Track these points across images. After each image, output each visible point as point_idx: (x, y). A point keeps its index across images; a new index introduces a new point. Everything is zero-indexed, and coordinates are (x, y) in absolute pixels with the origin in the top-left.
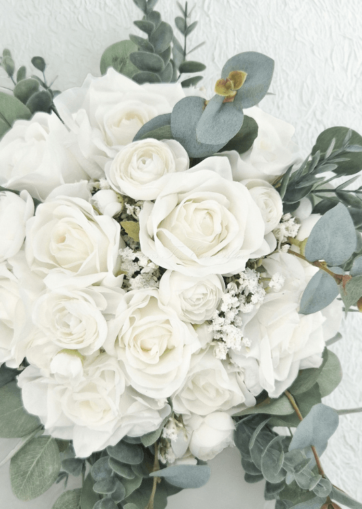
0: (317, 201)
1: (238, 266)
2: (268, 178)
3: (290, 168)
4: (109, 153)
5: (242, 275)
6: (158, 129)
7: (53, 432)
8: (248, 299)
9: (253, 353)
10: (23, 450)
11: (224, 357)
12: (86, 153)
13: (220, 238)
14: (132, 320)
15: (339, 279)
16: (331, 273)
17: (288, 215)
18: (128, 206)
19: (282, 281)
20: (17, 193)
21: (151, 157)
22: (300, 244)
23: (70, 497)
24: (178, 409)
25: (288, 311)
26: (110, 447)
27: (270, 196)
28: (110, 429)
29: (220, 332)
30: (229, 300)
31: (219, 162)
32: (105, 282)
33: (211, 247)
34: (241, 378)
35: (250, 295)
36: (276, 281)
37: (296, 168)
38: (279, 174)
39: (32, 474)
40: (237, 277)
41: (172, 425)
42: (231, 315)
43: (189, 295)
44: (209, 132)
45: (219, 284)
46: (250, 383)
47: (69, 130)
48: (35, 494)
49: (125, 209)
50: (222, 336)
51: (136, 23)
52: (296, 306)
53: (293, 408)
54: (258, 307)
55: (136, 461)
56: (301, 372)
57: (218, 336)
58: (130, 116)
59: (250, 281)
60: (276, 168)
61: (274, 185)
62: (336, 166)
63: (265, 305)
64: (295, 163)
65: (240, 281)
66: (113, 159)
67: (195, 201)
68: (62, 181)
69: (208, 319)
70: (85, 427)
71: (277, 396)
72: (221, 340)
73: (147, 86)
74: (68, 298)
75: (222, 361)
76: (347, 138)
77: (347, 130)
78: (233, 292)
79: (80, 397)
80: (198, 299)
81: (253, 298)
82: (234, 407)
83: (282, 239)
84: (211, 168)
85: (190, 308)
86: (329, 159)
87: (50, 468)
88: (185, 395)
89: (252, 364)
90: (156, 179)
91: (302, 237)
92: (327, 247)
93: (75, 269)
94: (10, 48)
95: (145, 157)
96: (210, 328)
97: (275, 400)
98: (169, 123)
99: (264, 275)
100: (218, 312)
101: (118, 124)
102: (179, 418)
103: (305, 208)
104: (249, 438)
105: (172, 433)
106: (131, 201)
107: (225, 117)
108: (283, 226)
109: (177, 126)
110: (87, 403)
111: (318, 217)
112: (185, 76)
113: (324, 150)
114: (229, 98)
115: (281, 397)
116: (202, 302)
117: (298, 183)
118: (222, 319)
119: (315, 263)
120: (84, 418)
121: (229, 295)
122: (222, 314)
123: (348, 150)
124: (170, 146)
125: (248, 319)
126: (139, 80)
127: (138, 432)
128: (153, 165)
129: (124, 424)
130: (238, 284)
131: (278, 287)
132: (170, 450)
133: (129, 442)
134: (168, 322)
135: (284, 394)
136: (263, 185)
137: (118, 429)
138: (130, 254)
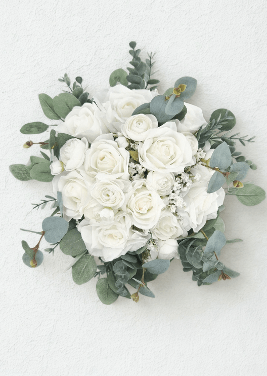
0: (213, 143)
1: (181, 170)
2: (191, 132)
3: (201, 127)
4: (122, 121)
5: (182, 174)
6: (144, 109)
7: (92, 252)
8: (185, 185)
9: (187, 210)
10: (78, 262)
11: (175, 212)
12: (109, 121)
13: (172, 158)
14: (135, 194)
15: (225, 174)
16: (221, 172)
17: (201, 149)
18: (131, 144)
19: (200, 176)
20: (80, 139)
21: (142, 122)
22: (206, 162)
23: (103, 281)
24: (154, 237)
25: (203, 191)
26: (122, 256)
27: (193, 140)
28: (123, 247)
29: (172, 200)
30: (177, 185)
31: (171, 124)
32: (123, 177)
33: (168, 162)
34: (181, 223)
35: (186, 183)
36: (197, 176)
37: (204, 127)
38: (197, 130)
39: (83, 272)
40: (180, 175)
41: (151, 243)
42: (178, 192)
43: (160, 182)
44: (170, 109)
45: (172, 177)
46: (185, 225)
47: (101, 110)
48: (86, 281)
49: (130, 145)
50: (173, 202)
51: (130, 63)
52: (206, 188)
53: (205, 236)
54: (189, 188)
55: (135, 261)
56: (207, 221)
57: (172, 202)
58: (128, 104)
59: (185, 177)
60: (195, 127)
61: (194, 135)
62: (221, 126)
63: (192, 188)
64: (203, 125)
65: (182, 177)
66: (124, 123)
67: (161, 141)
68: (101, 133)
69: (167, 194)
70: (109, 248)
71: (197, 232)
72: (173, 204)
73: (134, 90)
74: (108, 184)
75: (173, 213)
76: (226, 113)
77: (226, 110)
78: (179, 182)
79: (108, 232)
80: (164, 184)
81: (187, 185)
82: (177, 238)
83: (199, 160)
84: (168, 127)
85: (160, 188)
86: (218, 123)
87: (92, 269)
88: (156, 231)
89: (186, 215)
90: (144, 131)
91: (207, 159)
92: (219, 161)
93: (110, 172)
94: (67, 73)
95: (139, 122)
96: (169, 198)
97: (196, 233)
98: (149, 107)
99: (191, 175)
100: (172, 191)
101: (123, 108)
102: (154, 241)
103: (208, 146)
104: (185, 251)
105: (151, 247)
106: (132, 142)
107: (176, 104)
108: (199, 154)
109: (152, 108)
110: (111, 236)
111: (213, 150)
112: (150, 86)
113: (216, 119)
114: (177, 96)
115: (199, 232)
116: (166, 186)
117: (205, 134)
118: (173, 194)
119: (214, 169)
120: (109, 243)
121: (177, 183)
122: (173, 192)
123: (227, 119)
124: (150, 117)
125: (185, 195)
126: (131, 88)
127: (135, 249)
128: (143, 126)
129: (129, 244)
130: (181, 178)
131: (198, 179)
132: (149, 257)
133: (131, 254)
134: (150, 195)
135: (200, 231)
136: (190, 135)
137: (126, 247)
138: (133, 165)
